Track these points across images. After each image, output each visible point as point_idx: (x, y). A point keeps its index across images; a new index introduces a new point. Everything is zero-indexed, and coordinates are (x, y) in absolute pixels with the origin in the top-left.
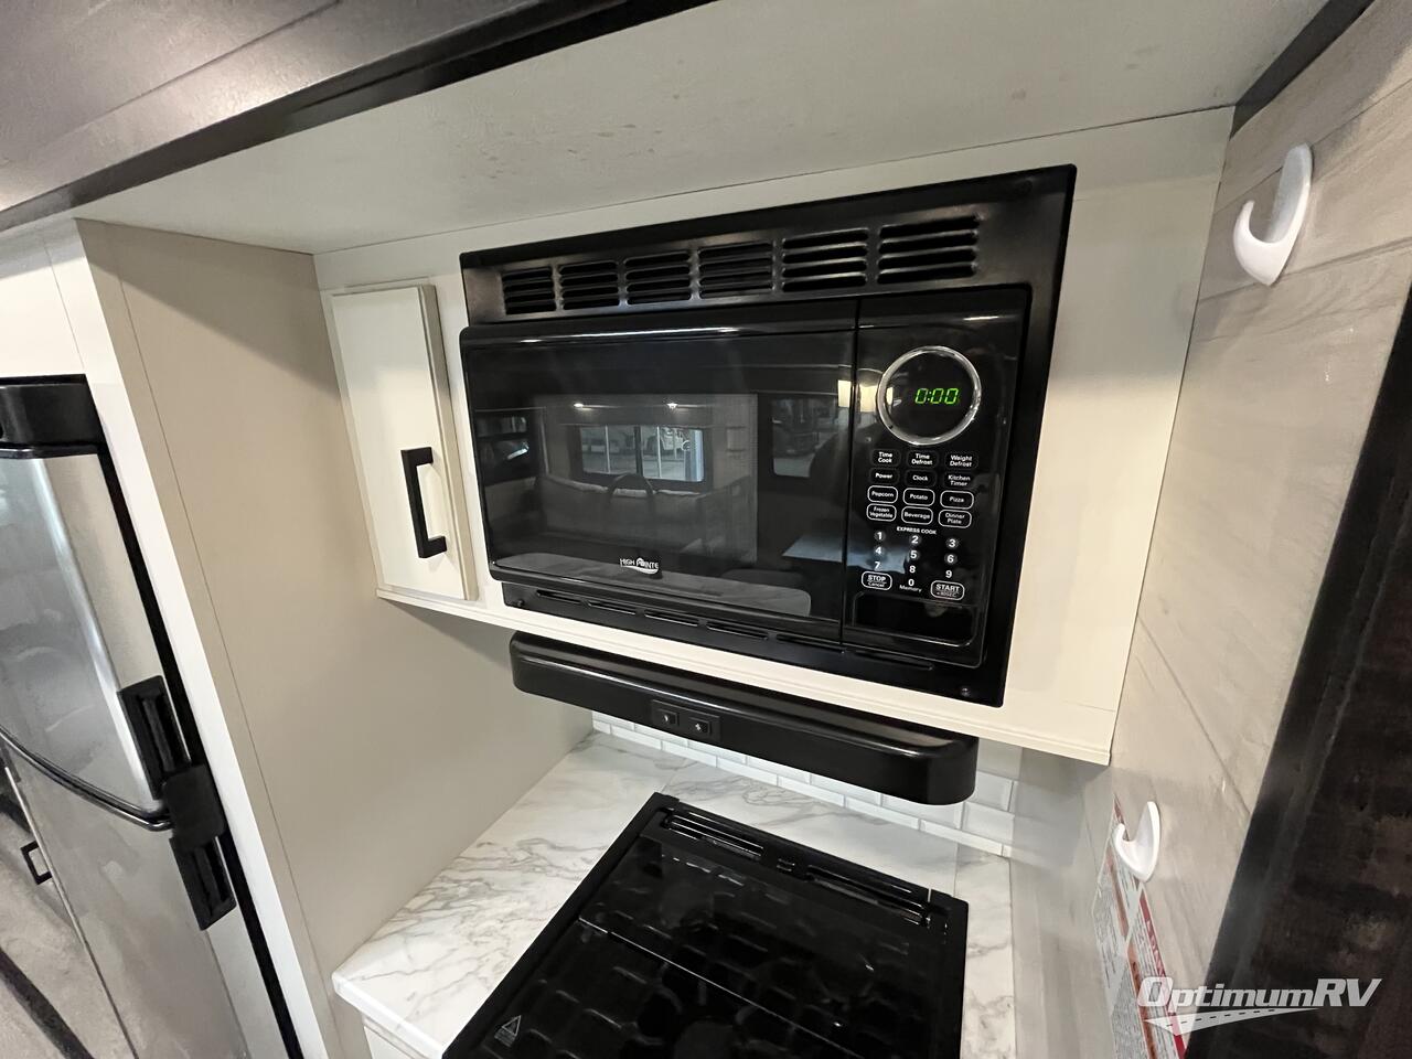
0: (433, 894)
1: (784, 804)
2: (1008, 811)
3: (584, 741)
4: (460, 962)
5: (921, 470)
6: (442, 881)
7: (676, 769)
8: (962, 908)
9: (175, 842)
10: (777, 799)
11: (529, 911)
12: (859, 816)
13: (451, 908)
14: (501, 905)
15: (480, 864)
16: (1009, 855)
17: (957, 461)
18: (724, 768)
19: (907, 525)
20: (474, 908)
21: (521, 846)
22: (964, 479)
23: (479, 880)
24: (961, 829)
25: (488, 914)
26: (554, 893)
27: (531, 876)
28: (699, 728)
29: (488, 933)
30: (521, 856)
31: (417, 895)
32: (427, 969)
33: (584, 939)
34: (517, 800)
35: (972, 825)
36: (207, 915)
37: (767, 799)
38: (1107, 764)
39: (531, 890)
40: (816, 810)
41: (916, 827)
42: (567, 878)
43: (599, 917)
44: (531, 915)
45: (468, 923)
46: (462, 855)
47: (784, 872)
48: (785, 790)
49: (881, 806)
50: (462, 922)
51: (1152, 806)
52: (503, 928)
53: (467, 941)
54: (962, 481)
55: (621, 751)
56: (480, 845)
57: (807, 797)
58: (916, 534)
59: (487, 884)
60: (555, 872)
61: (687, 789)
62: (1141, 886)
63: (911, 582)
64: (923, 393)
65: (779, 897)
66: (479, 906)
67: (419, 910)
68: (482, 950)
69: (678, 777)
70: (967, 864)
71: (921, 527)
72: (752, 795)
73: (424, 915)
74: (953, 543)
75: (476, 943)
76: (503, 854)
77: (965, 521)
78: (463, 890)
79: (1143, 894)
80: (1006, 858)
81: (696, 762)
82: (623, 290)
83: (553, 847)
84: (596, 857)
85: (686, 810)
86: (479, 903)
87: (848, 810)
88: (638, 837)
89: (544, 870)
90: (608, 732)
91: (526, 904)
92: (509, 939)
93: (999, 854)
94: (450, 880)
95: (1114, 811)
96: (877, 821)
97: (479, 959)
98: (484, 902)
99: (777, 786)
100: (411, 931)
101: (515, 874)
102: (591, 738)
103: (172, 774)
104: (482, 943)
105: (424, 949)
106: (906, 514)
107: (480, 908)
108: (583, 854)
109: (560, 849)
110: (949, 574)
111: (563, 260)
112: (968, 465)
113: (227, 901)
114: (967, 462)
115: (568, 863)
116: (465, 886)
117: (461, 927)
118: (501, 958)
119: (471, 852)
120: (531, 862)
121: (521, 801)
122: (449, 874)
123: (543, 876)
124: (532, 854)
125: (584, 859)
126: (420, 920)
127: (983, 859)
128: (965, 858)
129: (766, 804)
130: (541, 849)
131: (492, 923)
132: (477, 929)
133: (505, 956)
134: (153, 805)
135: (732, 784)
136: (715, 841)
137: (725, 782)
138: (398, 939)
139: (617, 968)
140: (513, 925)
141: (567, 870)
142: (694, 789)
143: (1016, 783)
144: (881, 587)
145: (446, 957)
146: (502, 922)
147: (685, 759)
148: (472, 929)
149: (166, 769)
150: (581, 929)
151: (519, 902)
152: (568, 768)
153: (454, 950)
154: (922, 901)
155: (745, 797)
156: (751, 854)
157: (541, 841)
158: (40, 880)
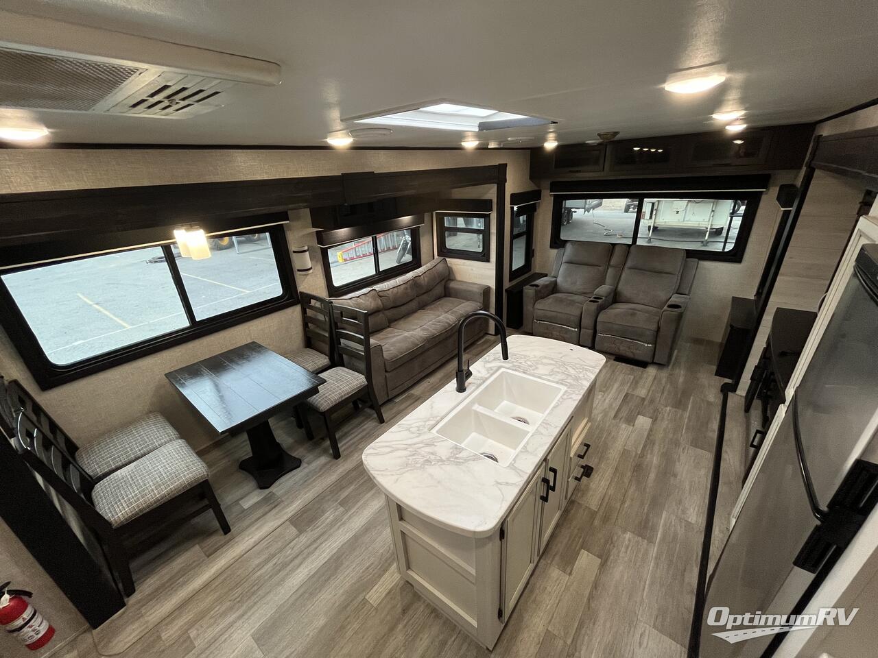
36: (801, 562)
158: (752, 445)
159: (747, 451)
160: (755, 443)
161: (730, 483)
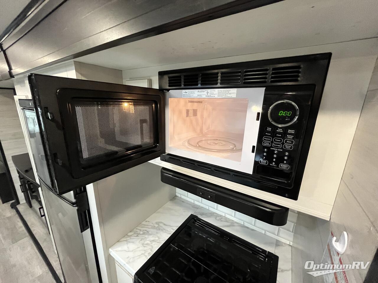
0: (134, 232)
1: (226, 221)
2: (292, 232)
3: (174, 198)
4: (140, 251)
5: (279, 133)
6: (137, 229)
7: (198, 208)
8: (277, 258)
9: (78, 210)
10: (225, 220)
11: (157, 240)
12: (248, 228)
13: (138, 237)
14: (151, 238)
15: (146, 226)
16: (291, 245)
17: (290, 131)
18: (210, 210)
19: (274, 148)
20: (144, 238)
21: (157, 223)
22: (292, 136)
23: (146, 230)
24: (277, 235)
25: (148, 239)
26: (165, 237)
27: (158, 231)
28: (209, 197)
29: (147, 244)
30: (156, 226)
31: (130, 232)
32: (132, 251)
33: (172, 250)
34: (156, 211)
35: (281, 234)
36: (83, 229)
37: (222, 220)
38: (329, 220)
39: (159, 235)
40: (235, 224)
41: (264, 233)
42: (168, 233)
43: (176, 244)
44: (158, 241)
45: (143, 241)
46: (142, 223)
47: (226, 240)
48: (227, 218)
49: (254, 226)
50: (141, 240)
51: (345, 233)
52: (151, 244)
53: (142, 246)
54: (291, 137)
55: (183, 202)
56: (146, 221)
57: (233, 221)
58: (276, 150)
59: (147, 232)
60: (165, 231)
61: (200, 214)
62: (340, 256)
63: (274, 163)
64: (281, 112)
65: (224, 247)
66: (145, 237)
67: (130, 236)
68: (145, 249)
69: (198, 211)
70: (279, 245)
71: (278, 149)
72: (218, 218)
73: (132, 237)
74: (287, 154)
75: (144, 247)
76: (152, 225)
77: (291, 148)
78: (141, 233)
79: (340, 258)
80: (291, 246)
81: (203, 207)
82: (200, 82)
83: (165, 225)
84: (176, 229)
85: (200, 220)
86: (145, 236)
87: (244, 225)
88: (187, 225)
89: (162, 230)
90: (180, 196)
91: (157, 238)
92: (152, 247)
93: (289, 244)
94: (138, 229)
95: (331, 234)
96: (253, 230)
97: (145, 250)
98: (146, 236)
99: (225, 217)
100: (129, 240)
101: (155, 230)
102: (176, 197)
103: (79, 194)
104: (146, 246)
105: (132, 246)
106: (274, 145)
107: (146, 238)
108: (171, 228)
109: (166, 225)
110: (285, 162)
111: (185, 74)
112: (293, 133)
113: (87, 227)
114: (293, 132)
115: (169, 229)
116: (142, 231)
117: (141, 242)
118: (150, 251)
119: (144, 223)
120: (159, 228)
121: (157, 212)
122: (138, 227)
123: (162, 232)
124: (159, 226)
125: (172, 229)
126: (131, 238)
127: (284, 245)
128: (278, 244)
129: (222, 221)
130: (161, 225)
131: (148, 242)
132: (145, 243)
133: (151, 251)
134: (74, 200)
135: (212, 214)
136: (207, 229)
137: (210, 213)
138: (126, 242)
139: (180, 259)
140: (154, 243)
141: (168, 231)
142: (202, 214)
143: (295, 224)
144: (265, 164)
145: (137, 249)
146: (151, 242)
147: (200, 206)
148: (143, 243)
149: (78, 192)
150: (171, 247)
151: (155, 238)
152: (169, 205)
153: (139, 247)
154: (265, 254)
155: (216, 218)
156: (217, 234)
157: (161, 223)
158: (42, 216)
159: (42, 221)
160: (43, 214)
161: (45, 240)
